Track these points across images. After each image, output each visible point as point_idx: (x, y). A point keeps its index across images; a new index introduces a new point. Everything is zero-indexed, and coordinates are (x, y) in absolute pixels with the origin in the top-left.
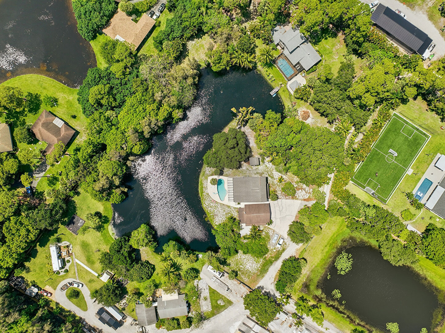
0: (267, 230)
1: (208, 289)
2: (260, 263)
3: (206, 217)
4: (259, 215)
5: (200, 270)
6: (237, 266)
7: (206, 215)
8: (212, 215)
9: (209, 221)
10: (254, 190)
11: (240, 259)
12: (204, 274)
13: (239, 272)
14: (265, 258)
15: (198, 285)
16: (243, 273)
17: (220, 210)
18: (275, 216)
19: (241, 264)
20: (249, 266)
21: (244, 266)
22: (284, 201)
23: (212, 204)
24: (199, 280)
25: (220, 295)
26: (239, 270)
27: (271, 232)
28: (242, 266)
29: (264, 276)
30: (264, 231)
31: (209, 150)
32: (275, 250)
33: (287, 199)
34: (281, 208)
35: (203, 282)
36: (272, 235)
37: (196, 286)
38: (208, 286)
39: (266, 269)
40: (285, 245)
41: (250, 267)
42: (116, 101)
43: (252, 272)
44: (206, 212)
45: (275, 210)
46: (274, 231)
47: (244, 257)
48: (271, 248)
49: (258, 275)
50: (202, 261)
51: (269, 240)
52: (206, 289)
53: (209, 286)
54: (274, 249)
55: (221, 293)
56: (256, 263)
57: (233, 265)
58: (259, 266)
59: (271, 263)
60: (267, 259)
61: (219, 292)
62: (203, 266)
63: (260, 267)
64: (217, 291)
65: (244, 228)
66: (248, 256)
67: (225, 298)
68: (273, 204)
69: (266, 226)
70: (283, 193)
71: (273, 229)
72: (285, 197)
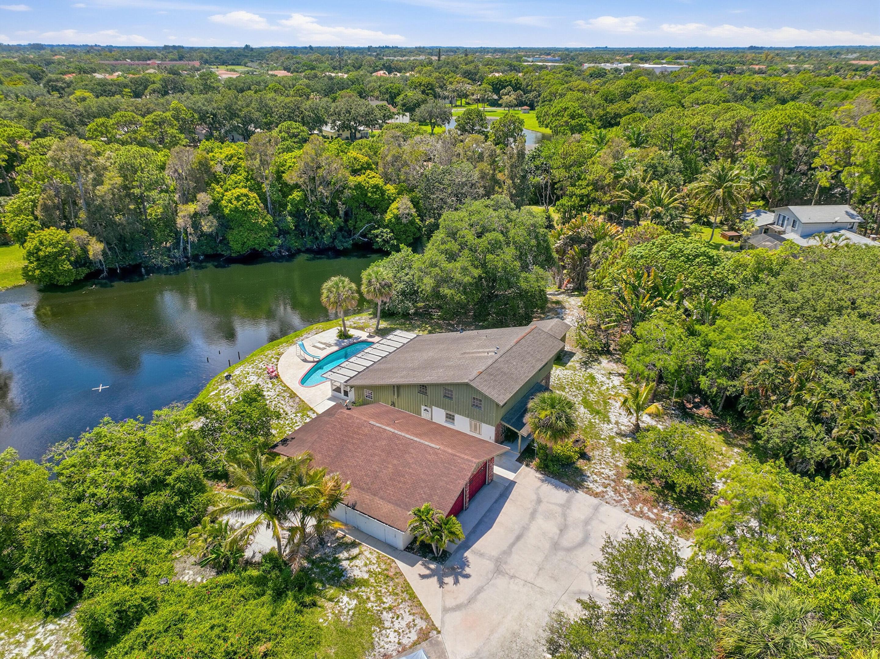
27: (401, 624)
36: (391, 648)
68: (534, 497)
69: (399, 574)
70: (628, 482)
71: (426, 617)
72: (634, 500)
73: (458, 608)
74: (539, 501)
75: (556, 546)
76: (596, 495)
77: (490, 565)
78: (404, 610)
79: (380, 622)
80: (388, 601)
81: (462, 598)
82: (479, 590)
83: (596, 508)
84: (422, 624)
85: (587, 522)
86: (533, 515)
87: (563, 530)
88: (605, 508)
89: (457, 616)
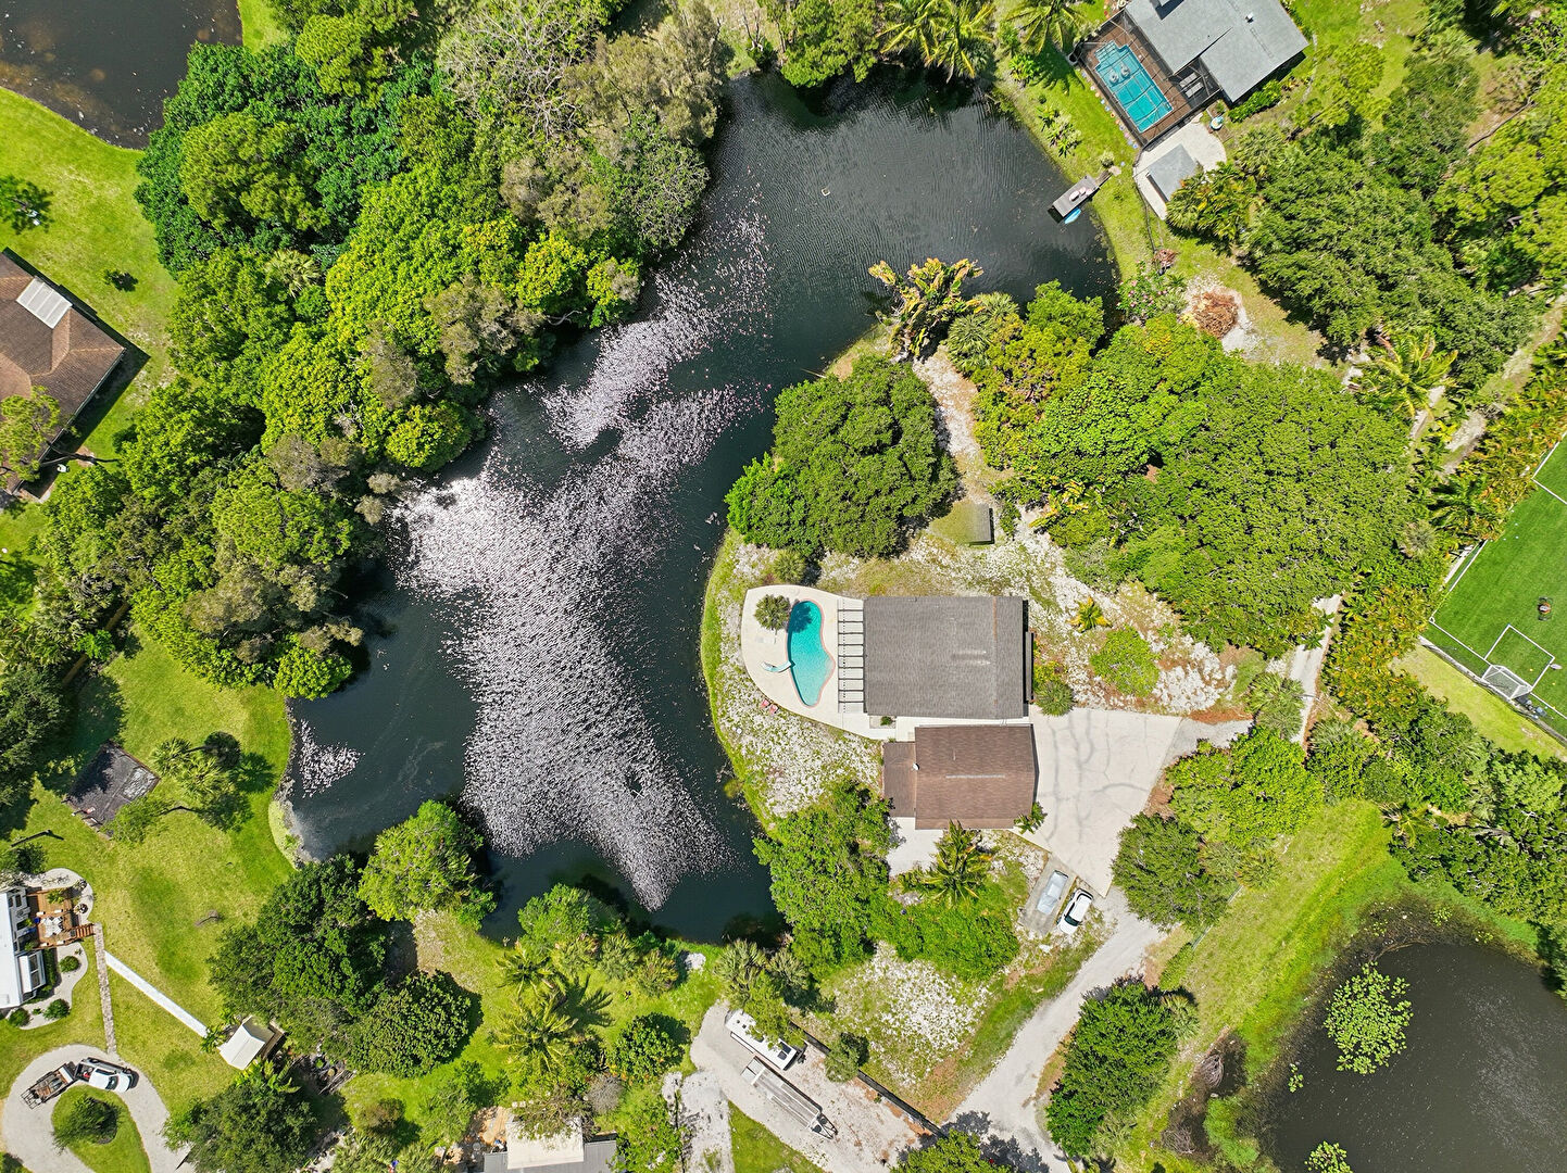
0: (1016, 851)
1: (725, 1117)
2: (976, 1004)
3: (727, 779)
4: (983, 782)
5: (690, 1025)
6: (868, 1017)
7: (729, 768)
8: (756, 768)
9: (741, 798)
10: (964, 657)
11: (884, 980)
12: (713, 1046)
13: (872, 1045)
14: (1000, 983)
15: (678, 1097)
16: (892, 1051)
17: (797, 748)
18: (1056, 785)
19: (887, 1008)
20: (921, 1019)
21: (900, 1016)
22: (1100, 715)
23: (758, 719)
24: (687, 1074)
25: (784, 1146)
26: (877, 1033)
27: (1031, 860)
28: (887, 1017)
29: (991, 1066)
30: (1002, 853)
31: (754, 460)
32: (1046, 949)
33: (1114, 707)
34: (1085, 748)
35: (705, 1083)
36: (1036, 874)
37: (672, 1101)
38: (725, 1103)
39: (1003, 1034)
40: (1096, 926)
41: (925, 1023)
42: (316, 206)
43: (936, 1046)
44: (730, 753)
45: (1057, 761)
46: (1046, 859)
47: (900, 975)
48: (1032, 937)
49: (961, 1061)
50: (702, 985)
51: (1024, 901)
52: (716, 1117)
53: (731, 1104)
54: (1043, 942)
55: (785, 1140)
57: (849, 1008)
58: (969, 1019)
59: (1029, 1006)
60: (1010, 986)
61: (776, 1134)
62: (706, 1007)
63: (973, 1024)
64: (768, 1126)
65: (904, 840)
66: (921, 970)
67: (806, 1162)
68: (1049, 731)
69: (1011, 834)
70: (1098, 679)
71: (1041, 849)
72: (1107, 696)
74: (1054, 733)
75: (1080, 766)
76: (1084, 705)
78: (1027, 851)
79: (1021, 865)
81: (1052, 828)
82: (1056, 818)
83: (1088, 717)
84: (1041, 854)
85: (1088, 733)
86: (1056, 747)
88: (1094, 712)
89: (1054, 839)
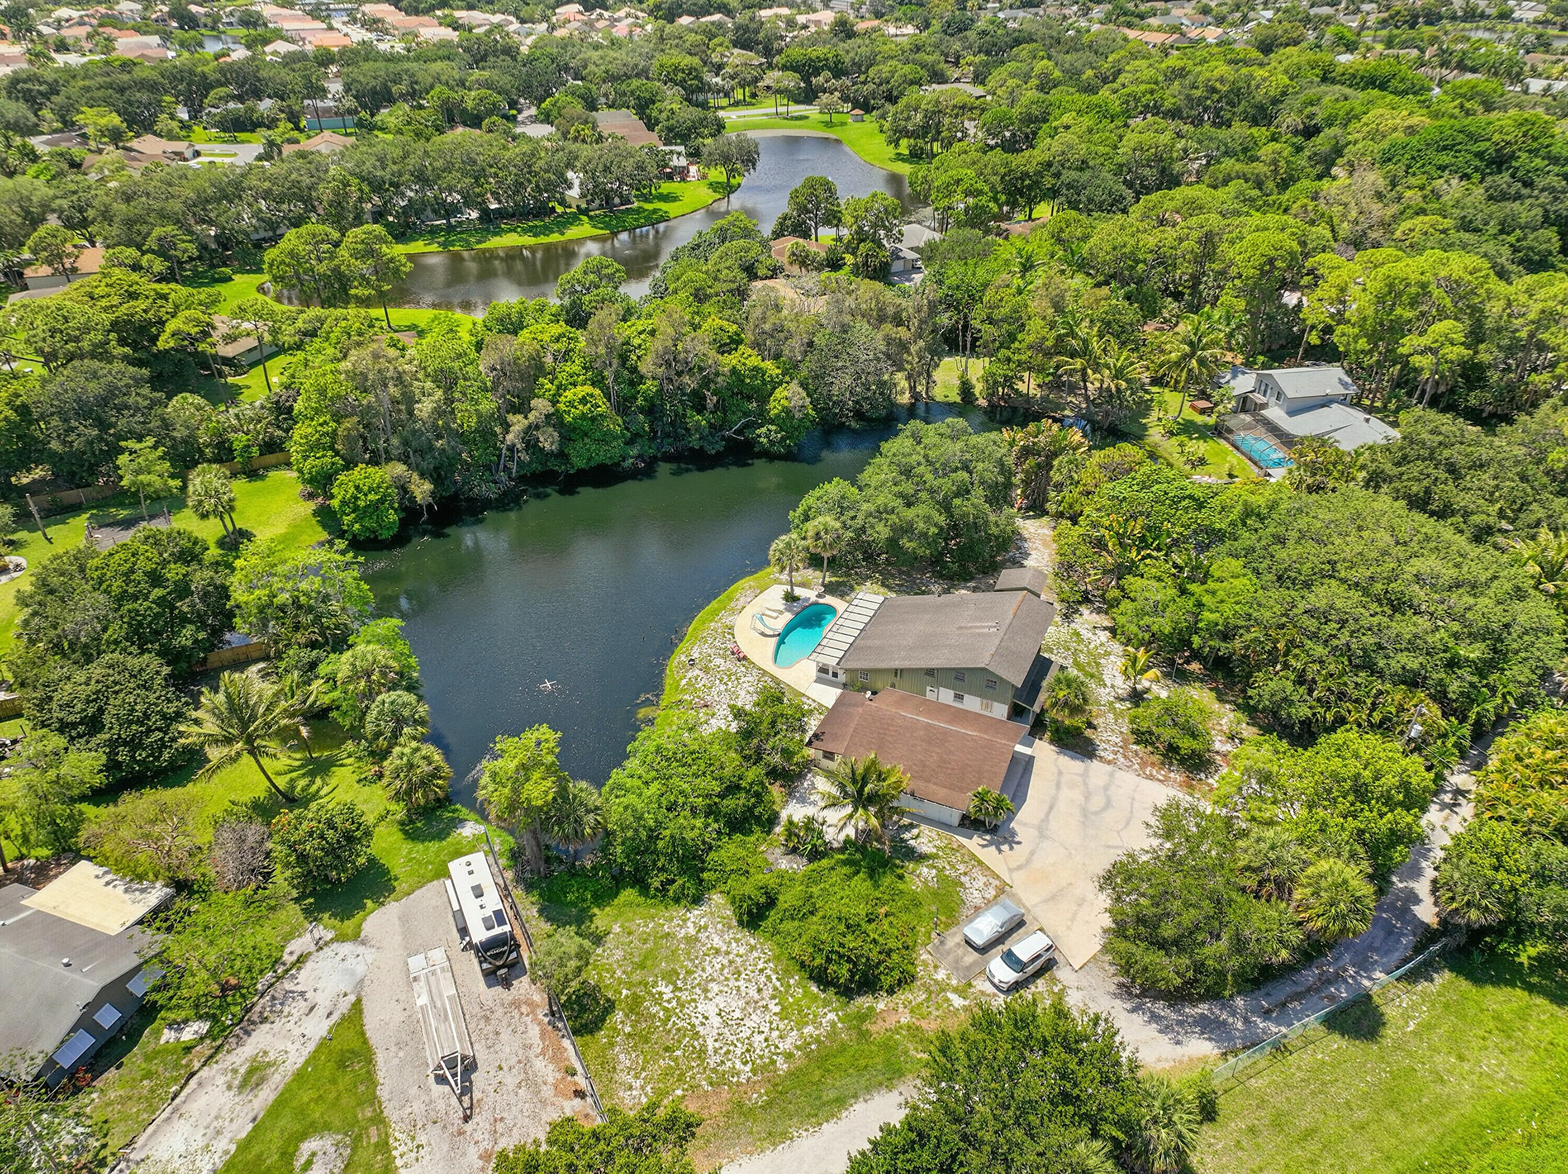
1: (335, 1017)
2: (809, 1030)
4: (945, 733)
8: (686, 697)
10: (971, 628)
13: (617, 1016)
14: (862, 1017)
15: (301, 960)
16: (640, 1039)
17: (742, 693)
18: (1045, 820)
22: (1130, 778)
23: (718, 661)
24: (341, 938)
25: (373, 1100)
26: (635, 1004)
27: (979, 884)
30: (940, 863)
32: (957, 1001)
33: (1151, 777)
34: (1097, 802)
35: (351, 960)
36: (978, 902)
37: (288, 959)
38: (352, 998)
44: (668, 682)
45: (1054, 799)
46: (1001, 891)
48: (941, 975)
49: (740, 1105)
51: (948, 926)
52: (321, 1011)
53: (359, 1001)
54: (956, 990)
56: (784, 1014)
60: (876, 1028)
68: (1055, 769)
69: (962, 846)
70: (1135, 747)
71: (997, 877)
72: (1143, 765)
73: (1019, 868)
74: (1060, 773)
75: (1085, 813)
76: (1109, 762)
77: (1034, 833)
78: (976, 872)
79: (962, 885)
80: (962, 868)
81: (1022, 860)
82: (1032, 853)
83: (1112, 775)
84: (995, 882)
85: (1106, 788)
86: (1058, 785)
87: (1087, 798)
88: (1119, 774)
89: (1021, 873)
